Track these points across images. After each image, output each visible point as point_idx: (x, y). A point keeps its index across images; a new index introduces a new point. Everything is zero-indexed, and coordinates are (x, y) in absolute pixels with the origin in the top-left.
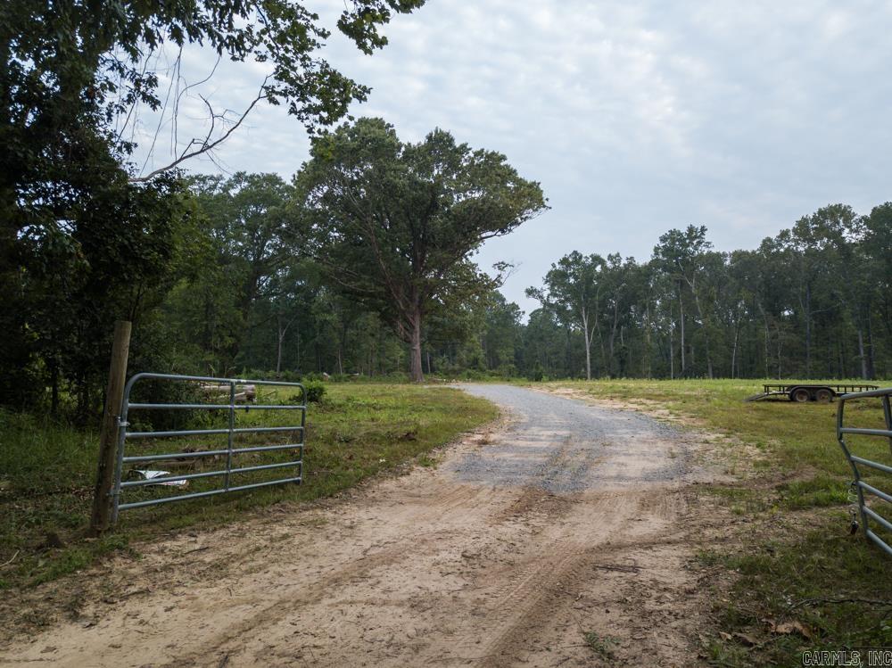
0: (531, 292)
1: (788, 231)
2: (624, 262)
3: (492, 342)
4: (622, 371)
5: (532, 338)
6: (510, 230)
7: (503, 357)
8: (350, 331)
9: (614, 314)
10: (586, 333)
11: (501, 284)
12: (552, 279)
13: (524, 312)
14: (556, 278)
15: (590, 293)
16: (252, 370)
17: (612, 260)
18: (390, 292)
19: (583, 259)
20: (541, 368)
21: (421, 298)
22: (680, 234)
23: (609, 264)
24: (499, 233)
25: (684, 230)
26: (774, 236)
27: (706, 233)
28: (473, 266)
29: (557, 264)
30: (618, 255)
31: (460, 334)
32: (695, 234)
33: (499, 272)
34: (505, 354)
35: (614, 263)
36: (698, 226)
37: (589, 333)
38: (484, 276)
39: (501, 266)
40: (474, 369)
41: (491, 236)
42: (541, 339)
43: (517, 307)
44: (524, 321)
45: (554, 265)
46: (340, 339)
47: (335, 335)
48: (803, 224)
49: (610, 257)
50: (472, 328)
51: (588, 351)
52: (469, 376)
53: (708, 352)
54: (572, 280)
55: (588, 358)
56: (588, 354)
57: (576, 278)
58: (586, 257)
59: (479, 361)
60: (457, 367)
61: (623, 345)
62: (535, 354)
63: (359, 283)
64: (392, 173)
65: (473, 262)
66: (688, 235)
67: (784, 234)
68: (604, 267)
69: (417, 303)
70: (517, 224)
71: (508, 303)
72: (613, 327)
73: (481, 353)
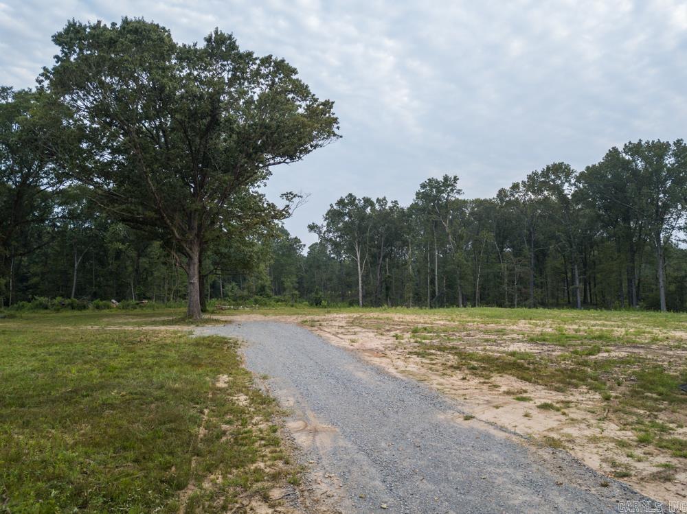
0: (312, 228)
1: (518, 184)
2: (389, 204)
3: (278, 271)
4: (387, 296)
5: (311, 266)
6: (299, 158)
7: (288, 284)
8: (142, 260)
9: (380, 249)
10: (359, 264)
11: (290, 215)
12: (330, 217)
13: (305, 245)
14: (333, 216)
15: (362, 230)
16: (36, 297)
17: (379, 203)
18: (163, 217)
19: (357, 201)
20: (321, 293)
21: (200, 227)
22: (437, 182)
23: (377, 207)
24: (288, 160)
25: (441, 179)
26: (508, 187)
27: (458, 182)
28: (261, 196)
29: (334, 205)
30: (384, 199)
31: (246, 264)
32: (449, 183)
33: (287, 203)
34: (289, 282)
35: (382, 206)
36: (451, 176)
37: (361, 264)
38: (272, 206)
39: (289, 196)
40: (261, 295)
41: (280, 163)
42: (318, 267)
43: (299, 241)
44: (305, 252)
45: (331, 206)
46: (133, 266)
47: (128, 263)
48: (532, 178)
49: (378, 200)
50: (258, 258)
51: (360, 279)
52: (256, 302)
53: (459, 281)
54: (347, 219)
55: (360, 285)
56: (360, 282)
57: (350, 217)
58: (359, 199)
59: (266, 288)
60: (245, 293)
61: (388, 274)
62: (313, 280)
63: (124, 207)
64: (160, 72)
65: (260, 193)
66: (443, 183)
67: (515, 187)
68: (373, 209)
69: (195, 232)
70: (307, 151)
71: (292, 237)
72: (379, 258)
73: (267, 280)
